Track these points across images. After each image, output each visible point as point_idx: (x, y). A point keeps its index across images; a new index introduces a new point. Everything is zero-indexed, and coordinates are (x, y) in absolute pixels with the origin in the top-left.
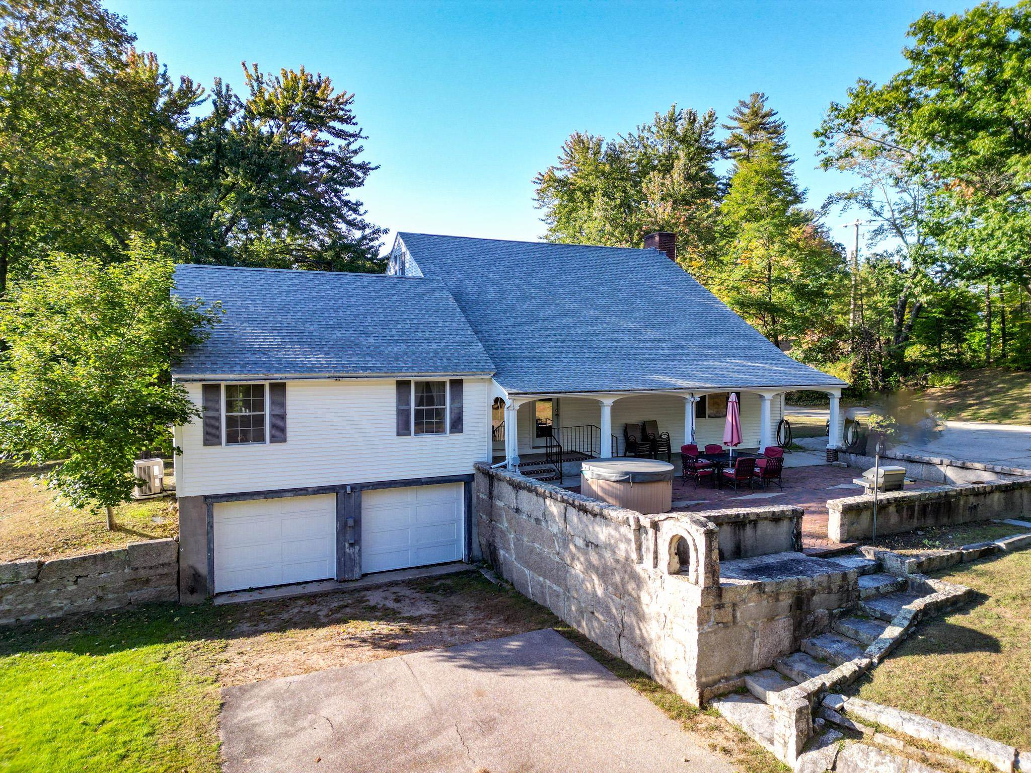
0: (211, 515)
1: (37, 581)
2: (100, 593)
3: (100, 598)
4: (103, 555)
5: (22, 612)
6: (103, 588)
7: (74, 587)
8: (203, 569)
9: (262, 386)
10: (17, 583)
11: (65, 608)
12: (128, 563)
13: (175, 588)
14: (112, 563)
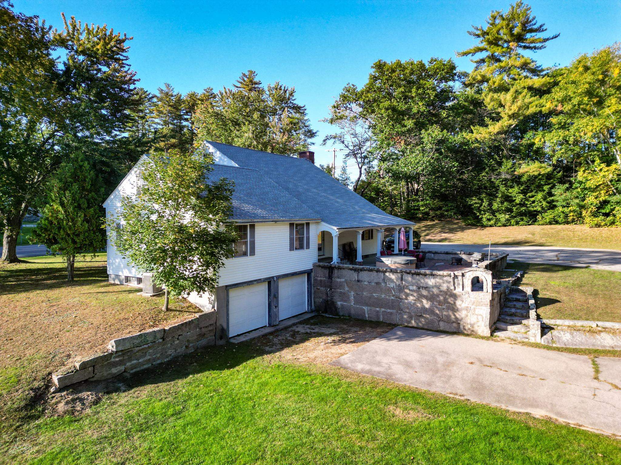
0: (228, 295)
1: (163, 340)
2: (187, 344)
3: (187, 347)
4: (190, 322)
5: (154, 360)
6: (188, 341)
7: (178, 342)
8: (225, 327)
9: (247, 226)
10: (154, 342)
11: (173, 355)
12: (197, 326)
13: (214, 337)
14: (192, 326)
